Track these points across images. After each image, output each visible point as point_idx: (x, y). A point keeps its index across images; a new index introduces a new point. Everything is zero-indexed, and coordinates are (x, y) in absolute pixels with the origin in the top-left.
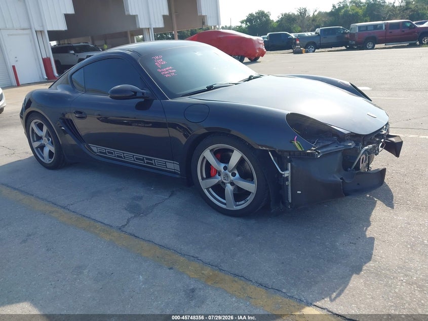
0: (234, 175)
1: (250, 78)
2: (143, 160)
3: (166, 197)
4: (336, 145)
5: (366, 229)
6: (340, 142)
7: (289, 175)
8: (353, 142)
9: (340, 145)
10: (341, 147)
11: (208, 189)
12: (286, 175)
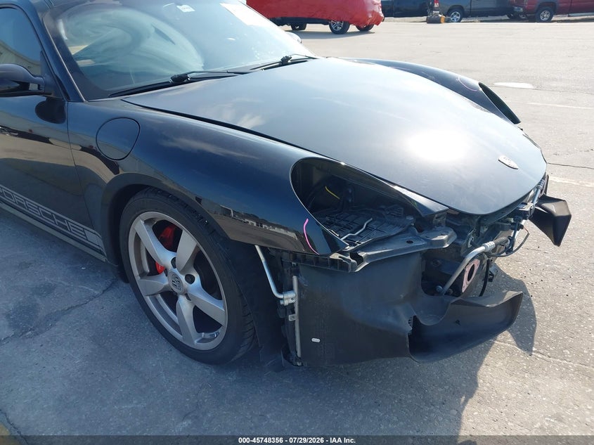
0: (190, 279)
1: (285, 62)
2: (51, 217)
3: (96, 292)
4: (410, 238)
5: (466, 401)
6: (420, 231)
7: (295, 301)
8: (451, 232)
9: (419, 239)
10: (420, 244)
11: (153, 296)
12: (286, 303)
